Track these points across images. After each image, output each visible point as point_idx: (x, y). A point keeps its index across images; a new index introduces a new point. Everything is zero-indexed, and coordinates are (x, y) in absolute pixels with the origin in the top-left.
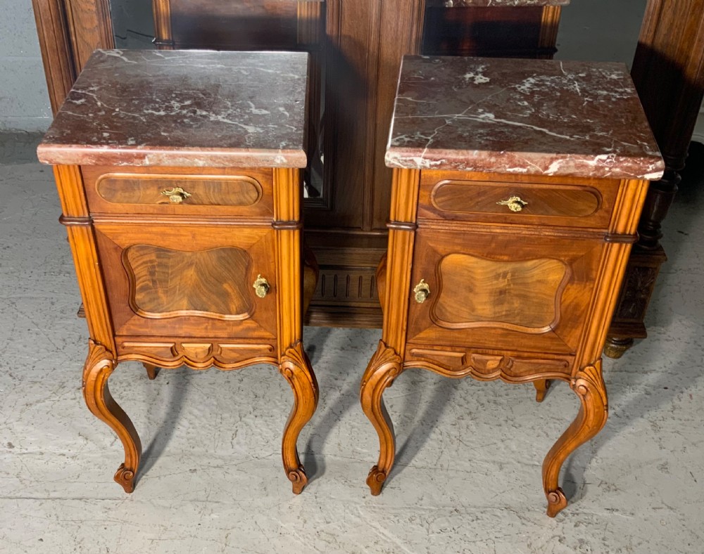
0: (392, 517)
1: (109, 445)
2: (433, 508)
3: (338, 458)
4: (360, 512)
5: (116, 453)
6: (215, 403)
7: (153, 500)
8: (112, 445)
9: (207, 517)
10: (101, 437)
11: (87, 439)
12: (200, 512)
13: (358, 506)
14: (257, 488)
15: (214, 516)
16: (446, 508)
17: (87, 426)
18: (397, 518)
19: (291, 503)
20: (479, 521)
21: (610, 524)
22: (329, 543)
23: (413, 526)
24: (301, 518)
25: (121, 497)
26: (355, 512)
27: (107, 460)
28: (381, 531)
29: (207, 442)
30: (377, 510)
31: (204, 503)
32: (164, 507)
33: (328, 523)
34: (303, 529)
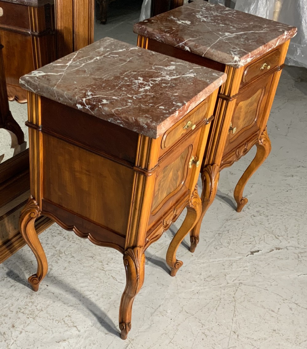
0: (211, 253)
1: (77, 332)
2: (213, 239)
3: (160, 252)
4: (201, 261)
5: (87, 332)
6: (83, 274)
7: (139, 331)
8: (79, 331)
9: (168, 314)
10: (68, 333)
11: (65, 340)
12: (163, 316)
13: (196, 260)
14: (160, 287)
15: (169, 311)
16: (216, 236)
17: (52, 336)
18: (212, 252)
19: (179, 280)
20: (230, 231)
21: (253, 201)
22: (214, 280)
23: (220, 250)
24: (192, 281)
25: (126, 343)
26: (200, 263)
27: (89, 338)
28: (217, 260)
29: (111, 291)
30: (203, 256)
31: (157, 311)
32: (149, 328)
33: (201, 274)
34: (200, 284)
